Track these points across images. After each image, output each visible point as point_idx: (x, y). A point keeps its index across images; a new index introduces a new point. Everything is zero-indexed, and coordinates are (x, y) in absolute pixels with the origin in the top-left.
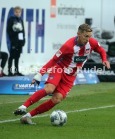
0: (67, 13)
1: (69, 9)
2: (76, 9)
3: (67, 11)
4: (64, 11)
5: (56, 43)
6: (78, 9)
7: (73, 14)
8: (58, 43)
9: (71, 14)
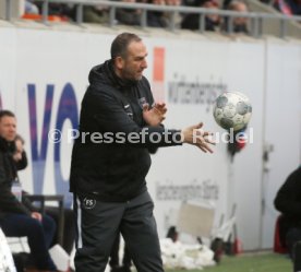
0: (188, 97)
1: (193, 86)
2: (208, 86)
3: (188, 93)
4: (181, 92)
5: (163, 183)
6: (214, 86)
7: (202, 102)
8: (168, 184)
9: (198, 101)
